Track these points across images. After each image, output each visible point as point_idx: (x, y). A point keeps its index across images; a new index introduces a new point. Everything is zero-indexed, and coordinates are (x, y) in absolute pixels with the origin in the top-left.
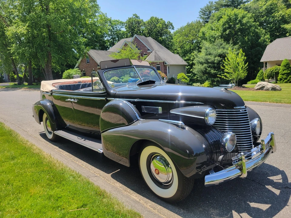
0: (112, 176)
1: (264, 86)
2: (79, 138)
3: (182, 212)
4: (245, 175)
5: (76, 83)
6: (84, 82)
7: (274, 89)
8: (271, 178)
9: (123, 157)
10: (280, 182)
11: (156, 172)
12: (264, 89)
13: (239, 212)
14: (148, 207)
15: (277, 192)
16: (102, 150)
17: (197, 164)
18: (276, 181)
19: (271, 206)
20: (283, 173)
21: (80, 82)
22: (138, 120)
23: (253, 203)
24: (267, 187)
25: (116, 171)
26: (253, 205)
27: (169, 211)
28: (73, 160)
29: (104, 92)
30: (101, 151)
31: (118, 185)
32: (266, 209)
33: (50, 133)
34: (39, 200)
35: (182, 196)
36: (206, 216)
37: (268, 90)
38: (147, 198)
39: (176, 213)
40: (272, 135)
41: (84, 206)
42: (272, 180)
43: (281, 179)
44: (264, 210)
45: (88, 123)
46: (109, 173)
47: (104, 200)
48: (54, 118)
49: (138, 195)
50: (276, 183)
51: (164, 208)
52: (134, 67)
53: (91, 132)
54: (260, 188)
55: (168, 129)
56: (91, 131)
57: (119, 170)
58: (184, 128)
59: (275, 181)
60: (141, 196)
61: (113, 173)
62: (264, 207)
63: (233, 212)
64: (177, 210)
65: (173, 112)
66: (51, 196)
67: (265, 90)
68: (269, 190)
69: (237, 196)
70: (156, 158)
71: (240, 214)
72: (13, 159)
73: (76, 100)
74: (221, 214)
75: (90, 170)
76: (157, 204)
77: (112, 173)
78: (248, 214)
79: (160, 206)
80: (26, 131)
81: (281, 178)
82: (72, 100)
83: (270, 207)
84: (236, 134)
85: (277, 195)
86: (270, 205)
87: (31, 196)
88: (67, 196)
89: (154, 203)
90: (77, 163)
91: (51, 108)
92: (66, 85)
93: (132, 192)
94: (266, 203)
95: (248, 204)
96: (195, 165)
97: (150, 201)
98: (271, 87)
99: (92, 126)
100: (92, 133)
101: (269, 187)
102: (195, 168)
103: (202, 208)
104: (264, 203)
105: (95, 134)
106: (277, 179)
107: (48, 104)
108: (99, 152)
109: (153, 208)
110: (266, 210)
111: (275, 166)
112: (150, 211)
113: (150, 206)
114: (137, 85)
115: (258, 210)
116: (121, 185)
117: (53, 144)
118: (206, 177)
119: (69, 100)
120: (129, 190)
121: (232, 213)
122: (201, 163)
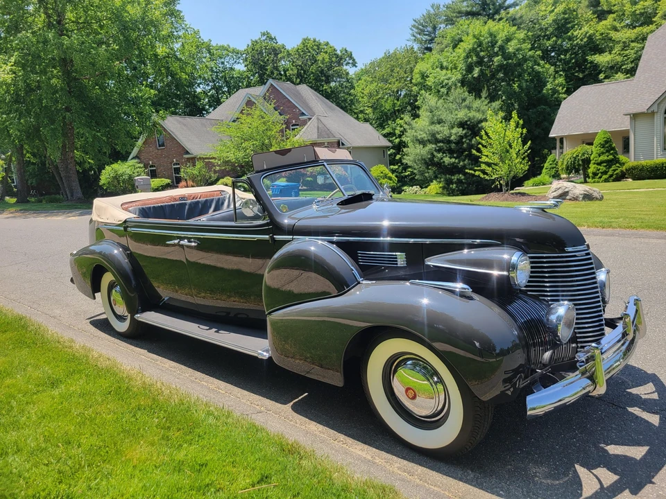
0: (296, 409)
1: (568, 192)
2: (201, 326)
3: (471, 476)
4: (601, 390)
5: (175, 200)
6: (193, 199)
7: (588, 197)
8: (634, 391)
9: (313, 364)
10: (655, 398)
11: (407, 396)
12: (568, 197)
13: (590, 467)
14: (396, 470)
15: (654, 419)
16: (267, 351)
17: (506, 372)
18: (647, 397)
19: (649, 449)
20: (654, 379)
21: (183, 198)
22: (359, 283)
23: (613, 446)
24: (630, 409)
25: (300, 398)
26: (613, 449)
27: (445, 477)
28: (193, 379)
29: (265, 222)
30: (265, 354)
31: (315, 427)
32: (641, 456)
33: (121, 318)
34: (158, 475)
35: (472, 442)
36: (524, 481)
37: (575, 199)
38: (387, 452)
39: (461, 480)
40: (637, 302)
41: (264, 479)
42: (637, 394)
43: (654, 392)
44: (638, 459)
45: (212, 292)
46: (285, 403)
47: (304, 463)
48: (134, 282)
49: (366, 447)
50: (646, 400)
51: (431, 471)
52: (325, 163)
53: (229, 313)
54: (618, 414)
55: (422, 297)
56: (228, 311)
57: (306, 394)
58: (470, 298)
59: (643, 397)
60: (374, 449)
61: (294, 401)
62: (638, 452)
63: (578, 467)
64: (460, 473)
65: (432, 262)
66: (181, 463)
67: (570, 200)
68: (637, 417)
69: (577, 434)
70: (405, 364)
71: (593, 471)
72: (54, 384)
73: (195, 242)
74: (554, 474)
75: (239, 398)
76: (413, 464)
77: (292, 403)
78: (608, 469)
79: (420, 467)
80: (54, 317)
81: (654, 389)
82: (185, 242)
83: (648, 452)
84: (575, 305)
85: (655, 426)
86: (646, 448)
87: (134, 467)
88: (218, 460)
89: (405, 462)
90: (205, 384)
91: (125, 261)
92: (154, 207)
93: (350, 440)
94: (638, 444)
95: (603, 448)
96: (500, 375)
97: (395, 458)
98: (583, 192)
99: (224, 297)
100: (232, 315)
101: (636, 411)
102: (501, 381)
103: (511, 465)
104: (633, 445)
105: (239, 316)
106: (646, 391)
107: (116, 252)
108: (260, 357)
109: (408, 473)
110: (641, 459)
111: (636, 365)
112: (403, 480)
113: (399, 468)
114: (338, 204)
115: (626, 459)
116: (321, 427)
117: (131, 344)
118: (529, 398)
119: (176, 241)
120: (342, 437)
121: (576, 470)
122: (513, 371)
